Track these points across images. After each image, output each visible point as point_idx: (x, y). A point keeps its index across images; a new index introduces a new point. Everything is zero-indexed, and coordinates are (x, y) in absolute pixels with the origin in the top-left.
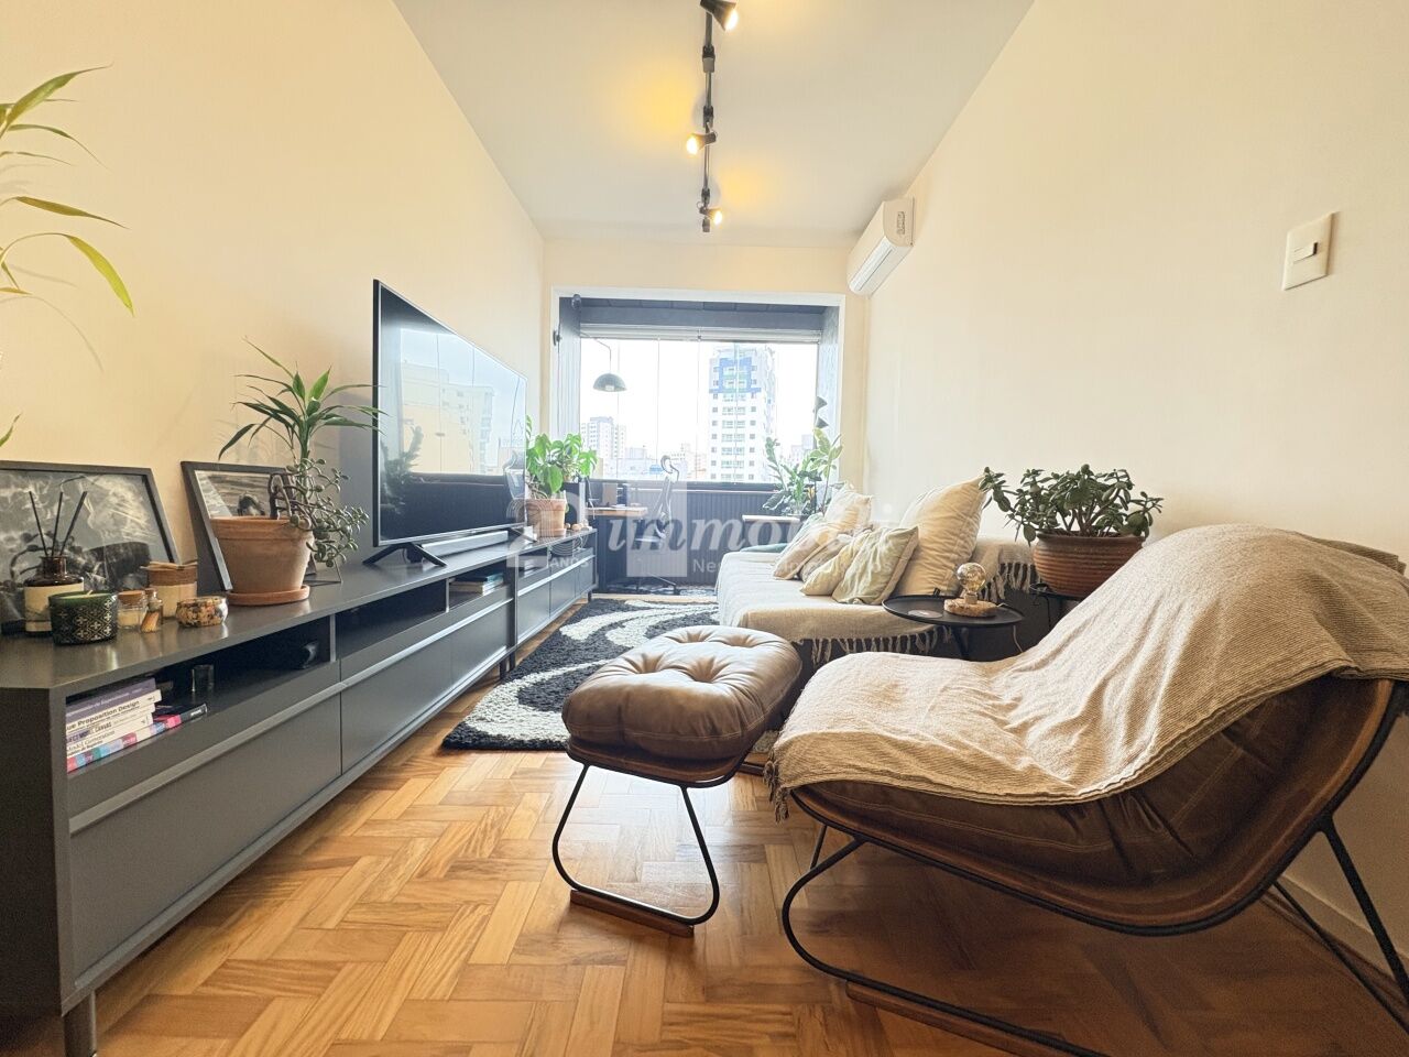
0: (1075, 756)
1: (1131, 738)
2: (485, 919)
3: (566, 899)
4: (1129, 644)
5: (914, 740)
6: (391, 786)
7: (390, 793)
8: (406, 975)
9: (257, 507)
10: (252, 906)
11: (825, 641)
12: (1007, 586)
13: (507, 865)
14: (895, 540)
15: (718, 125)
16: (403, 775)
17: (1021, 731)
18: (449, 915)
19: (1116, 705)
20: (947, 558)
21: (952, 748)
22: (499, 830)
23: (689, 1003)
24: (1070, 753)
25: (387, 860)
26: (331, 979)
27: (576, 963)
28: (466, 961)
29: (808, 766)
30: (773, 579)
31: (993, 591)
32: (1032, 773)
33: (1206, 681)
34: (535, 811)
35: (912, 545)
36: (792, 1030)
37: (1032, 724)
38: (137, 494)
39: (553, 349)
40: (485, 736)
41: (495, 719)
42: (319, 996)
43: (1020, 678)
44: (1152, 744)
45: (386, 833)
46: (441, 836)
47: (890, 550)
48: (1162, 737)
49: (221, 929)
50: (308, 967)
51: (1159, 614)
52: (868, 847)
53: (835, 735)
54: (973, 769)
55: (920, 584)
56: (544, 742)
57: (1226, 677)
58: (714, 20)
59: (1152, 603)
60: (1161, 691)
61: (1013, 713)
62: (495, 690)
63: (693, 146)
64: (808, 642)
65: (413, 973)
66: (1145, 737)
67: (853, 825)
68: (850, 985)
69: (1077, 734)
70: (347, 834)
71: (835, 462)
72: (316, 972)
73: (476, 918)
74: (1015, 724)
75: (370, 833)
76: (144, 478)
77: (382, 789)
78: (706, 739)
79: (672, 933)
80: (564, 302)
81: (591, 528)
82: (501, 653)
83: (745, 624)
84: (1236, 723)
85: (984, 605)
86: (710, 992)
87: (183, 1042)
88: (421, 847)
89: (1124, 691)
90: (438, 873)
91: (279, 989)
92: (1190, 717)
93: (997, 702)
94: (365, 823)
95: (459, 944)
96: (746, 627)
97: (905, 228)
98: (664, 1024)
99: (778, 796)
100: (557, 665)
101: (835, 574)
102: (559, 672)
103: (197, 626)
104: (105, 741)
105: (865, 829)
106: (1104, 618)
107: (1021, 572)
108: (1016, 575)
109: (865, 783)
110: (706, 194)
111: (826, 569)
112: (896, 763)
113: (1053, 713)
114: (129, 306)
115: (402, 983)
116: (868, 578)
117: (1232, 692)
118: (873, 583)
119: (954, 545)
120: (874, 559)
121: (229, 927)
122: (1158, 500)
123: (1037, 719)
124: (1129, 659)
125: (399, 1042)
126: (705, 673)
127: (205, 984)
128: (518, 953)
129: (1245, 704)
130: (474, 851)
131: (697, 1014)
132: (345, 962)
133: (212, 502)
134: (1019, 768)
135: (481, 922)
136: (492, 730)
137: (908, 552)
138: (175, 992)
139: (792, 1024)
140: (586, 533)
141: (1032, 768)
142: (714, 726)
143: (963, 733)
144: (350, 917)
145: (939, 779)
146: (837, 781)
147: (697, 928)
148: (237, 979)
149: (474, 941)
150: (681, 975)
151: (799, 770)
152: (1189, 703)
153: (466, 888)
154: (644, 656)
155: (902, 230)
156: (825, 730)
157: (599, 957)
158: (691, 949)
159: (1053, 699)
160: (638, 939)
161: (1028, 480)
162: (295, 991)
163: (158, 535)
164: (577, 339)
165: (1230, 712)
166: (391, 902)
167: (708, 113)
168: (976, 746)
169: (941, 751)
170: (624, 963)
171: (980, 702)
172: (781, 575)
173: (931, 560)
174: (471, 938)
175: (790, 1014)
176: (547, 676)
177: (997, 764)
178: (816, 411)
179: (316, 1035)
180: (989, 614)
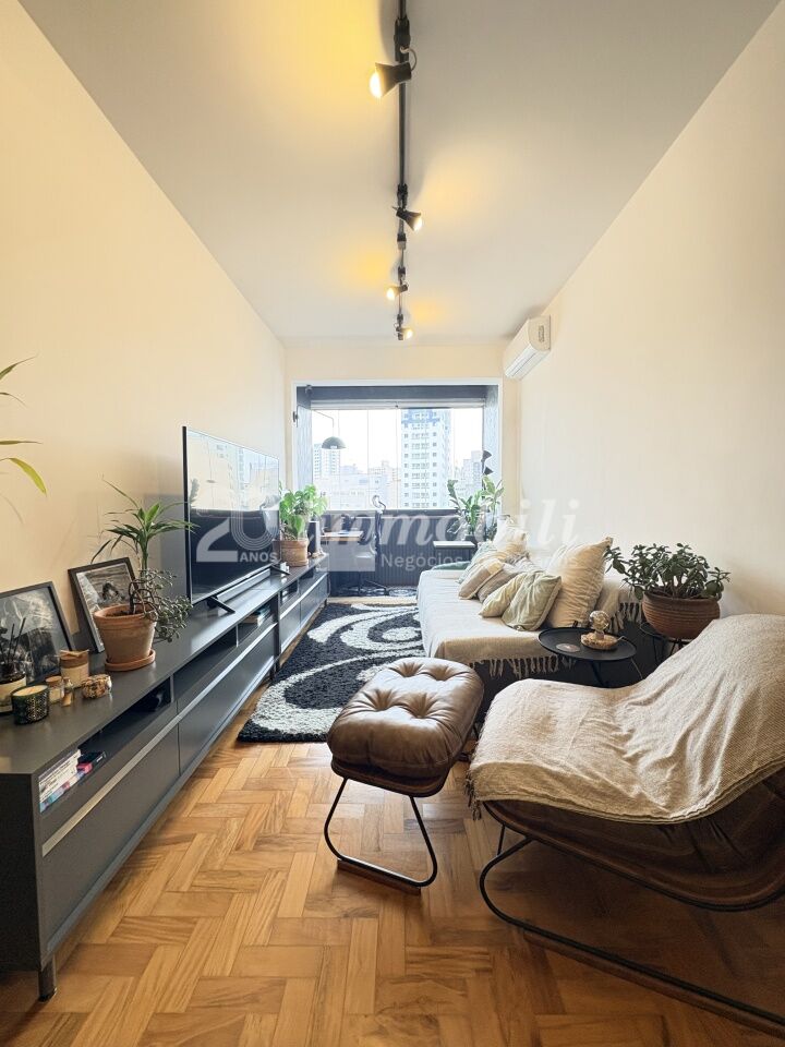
0: (668, 787)
1: (704, 780)
2: (283, 883)
3: (334, 866)
4: (704, 706)
5: (563, 771)
6: (207, 774)
7: (208, 780)
8: (239, 926)
9: (113, 589)
10: (132, 875)
11: (499, 661)
12: (625, 620)
13: (294, 839)
14: (546, 585)
15: (408, 279)
16: (214, 765)
17: (634, 760)
18: (260, 879)
19: (695, 750)
20: (582, 599)
21: (587, 778)
22: (284, 811)
23: (422, 946)
24: (665, 784)
25: (214, 836)
26: (191, 931)
27: (346, 916)
28: (275, 916)
29: (494, 787)
30: (458, 599)
31: (615, 623)
32: (641, 800)
33: (750, 746)
34: (307, 794)
35: (557, 588)
36: (489, 966)
37: (642, 756)
38: (45, 600)
39: (293, 424)
40: (265, 731)
41: (272, 716)
42: (185, 944)
43: (634, 711)
44: (717, 787)
45: (211, 814)
46: (247, 815)
47: (541, 591)
48: (723, 783)
49: (116, 893)
50: (175, 921)
51: (722, 689)
52: (534, 843)
53: (510, 765)
54: (602, 795)
55: (563, 619)
56: (307, 735)
57: (763, 746)
58: (405, 224)
59: (718, 677)
60: (724, 747)
61: (628, 744)
62: (269, 690)
63: (391, 295)
64: (486, 662)
65: (243, 925)
66: (713, 781)
67: (525, 829)
68: (526, 932)
69: (669, 770)
70: (184, 815)
71: (499, 499)
72: (182, 925)
73: (276, 882)
74: (630, 754)
75: (198, 815)
76: (49, 589)
77: (203, 777)
78: (425, 766)
79: (407, 892)
80: (300, 390)
81: (325, 554)
82: (270, 663)
83: (441, 654)
84: (771, 777)
85: (610, 640)
86: (434, 937)
87: (106, 979)
88: (234, 825)
89: (699, 744)
90: (249, 846)
91: (161, 939)
92: (740, 771)
93: (618, 733)
94: (195, 807)
95: (269, 902)
96: (443, 658)
97: (544, 337)
98: (407, 962)
99: (474, 805)
100: (309, 667)
101: (503, 602)
102: (310, 673)
103: (95, 698)
104: (54, 790)
105: (531, 831)
106: (688, 676)
107: (634, 609)
108: (631, 612)
109: (533, 803)
110: (400, 318)
111: (497, 597)
112: (551, 789)
113: (655, 748)
114: (44, 491)
115: (237, 934)
116: (526, 610)
117: (766, 757)
118: (530, 614)
119: (587, 589)
120: (531, 597)
121: (120, 892)
122: (727, 573)
123: (645, 752)
124: (702, 718)
125: (241, 977)
126: (420, 708)
127: (113, 935)
128: (309, 909)
129: (774, 766)
130: (270, 828)
131: (428, 955)
132: (199, 917)
133: (88, 593)
134: (632, 795)
135: (282, 885)
136: (271, 725)
137: (555, 594)
138: (95, 942)
139: (489, 961)
140: (323, 558)
141: (641, 795)
142: (429, 755)
143: (595, 765)
144: (196, 882)
145: (580, 801)
146: (512, 800)
147: (423, 889)
148: (131, 931)
149: (278, 900)
150: (415, 927)
151: (488, 790)
152: (740, 761)
153: (269, 859)
154: (377, 692)
155: (542, 339)
156: (503, 761)
157: (361, 912)
158: (420, 905)
159: (655, 736)
160: (384, 897)
161: (637, 552)
162: (171, 940)
163: (58, 625)
164: (309, 412)
165: (765, 771)
166: (221, 870)
167: (402, 271)
168: (603, 776)
169: (581, 780)
170: (377, 916)
171: (606, 734)
172: (464, 595)
173: (571, 600)
174: (276, 897)
175: (487, 954)
176: (303, 676)
177: (616, 791)
178: (483, 461)
179: (188, 971)
180: (612, 649)
